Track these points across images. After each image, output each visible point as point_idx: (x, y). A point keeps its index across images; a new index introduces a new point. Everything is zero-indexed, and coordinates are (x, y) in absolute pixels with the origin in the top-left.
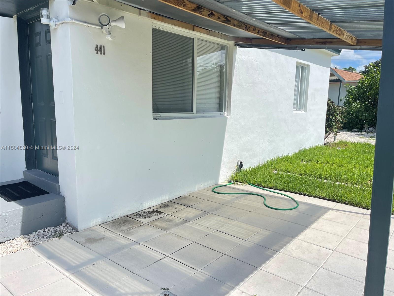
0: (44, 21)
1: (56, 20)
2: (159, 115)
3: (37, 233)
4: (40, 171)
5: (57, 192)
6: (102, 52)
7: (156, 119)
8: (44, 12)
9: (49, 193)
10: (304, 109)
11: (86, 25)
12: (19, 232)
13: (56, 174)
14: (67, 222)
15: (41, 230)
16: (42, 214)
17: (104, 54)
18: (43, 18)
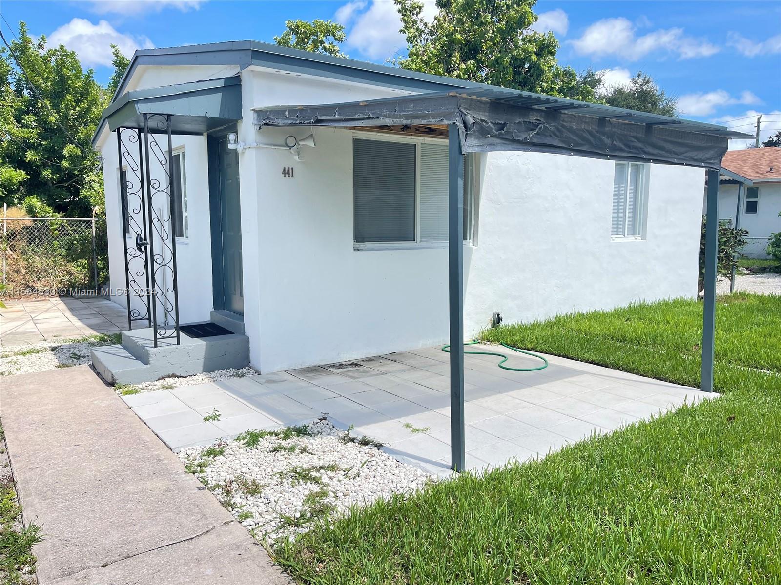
0: (231, 146)
1: (244, 144)
2: (364, 246)
3: (219, 372)
4: (228, 311)
5: (242, 332)
6: (291, 175)
7: (359, 250)
8: (232, 137)
9: (234, 333)
10: (641, 234)
11: (273, 147)
12: (201, 369)
13: (241, 314)
14: (251, 365)
15: (223, 370)
16: (225, 352)
17: (293, 176)
18: (230, 143)
